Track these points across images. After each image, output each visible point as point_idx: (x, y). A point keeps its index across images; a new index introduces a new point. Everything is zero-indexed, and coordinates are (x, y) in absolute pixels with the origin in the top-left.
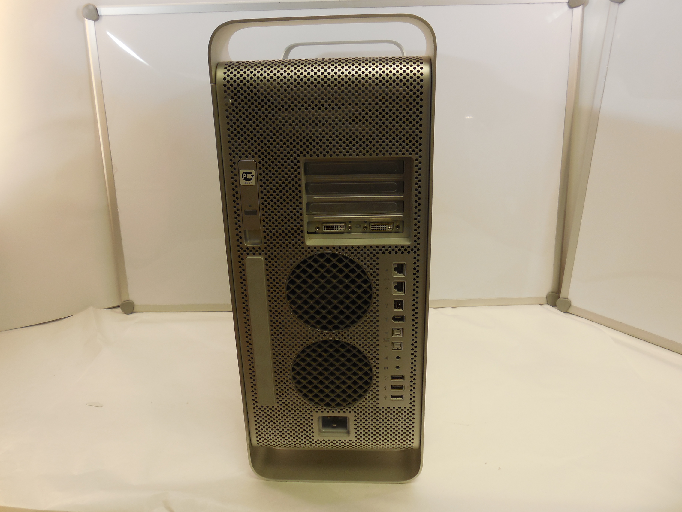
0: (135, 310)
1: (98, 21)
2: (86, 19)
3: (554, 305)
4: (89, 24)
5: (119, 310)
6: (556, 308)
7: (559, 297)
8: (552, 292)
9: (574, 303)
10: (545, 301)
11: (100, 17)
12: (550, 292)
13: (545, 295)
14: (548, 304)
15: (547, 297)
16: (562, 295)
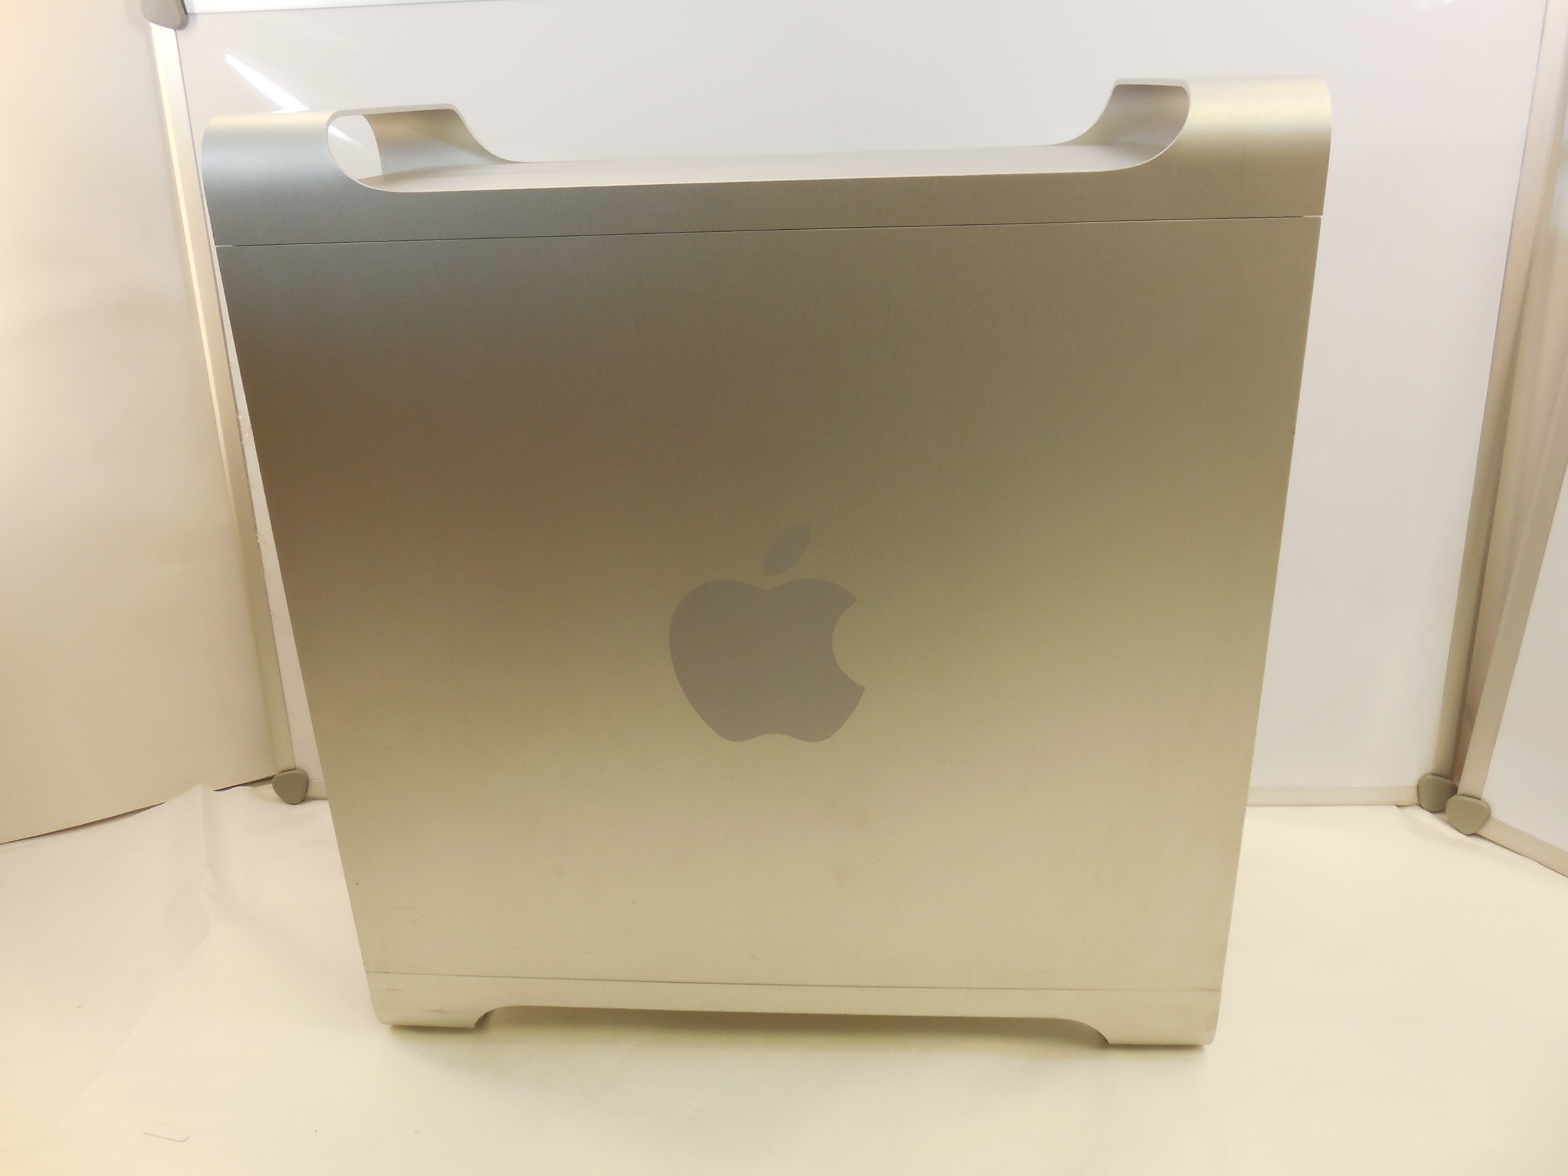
0: (311, 793)
1: (187, 28)
2: (152, 25)
3: (1438, 809)
4: (163, 37)
5: (268, 789)
6: (1445, 817)
7: (1454, 790)
8: (1433, 774)
9: (1497, 814)
10: (1411, 796)
11: (191, 18)
12: (1427, 774)
13: (1412, 781)
14: (1420, 805)
15: (1418, 787)
16: (1465, 785)
